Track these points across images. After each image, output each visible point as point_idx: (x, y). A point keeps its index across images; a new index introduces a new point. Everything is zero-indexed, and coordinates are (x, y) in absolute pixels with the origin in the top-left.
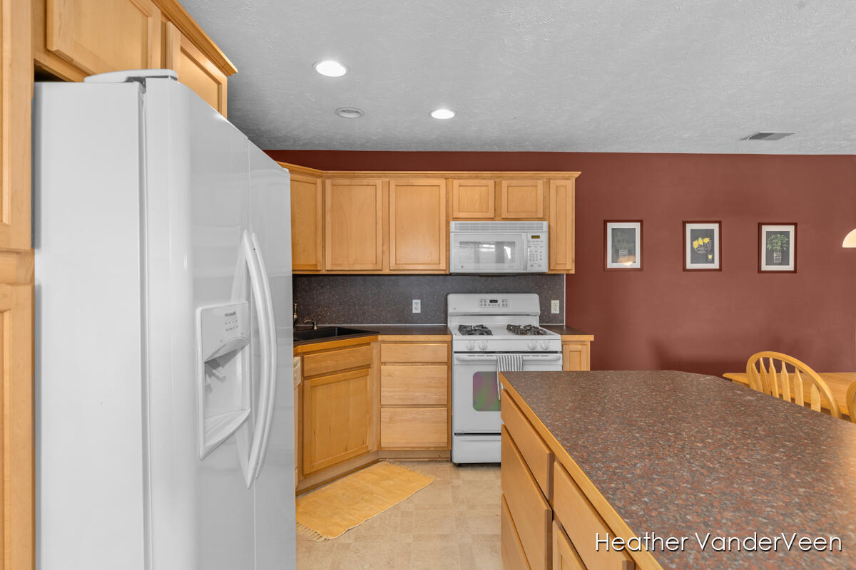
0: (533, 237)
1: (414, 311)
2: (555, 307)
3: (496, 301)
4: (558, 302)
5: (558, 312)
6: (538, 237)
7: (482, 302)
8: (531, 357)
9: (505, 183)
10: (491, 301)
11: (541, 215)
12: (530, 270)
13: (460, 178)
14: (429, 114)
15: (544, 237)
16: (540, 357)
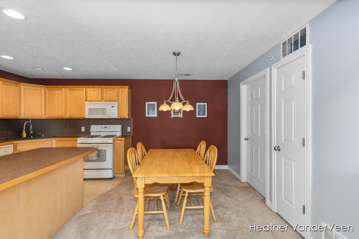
0: (112, 107)
1: (82, 131)
2: (129, 129)
3: (106, 127)
4: (130, 128)
5: (130, 131)
6: (114, 107)
7: (102, 128)
8: (102, 145)
9: (104, 90)
10: (105, 127)
11: (116, 100)
12: (111, 117)
13: (90, 88)
14: (63, 68)
15: (116, 107)
16: (105, 145)
